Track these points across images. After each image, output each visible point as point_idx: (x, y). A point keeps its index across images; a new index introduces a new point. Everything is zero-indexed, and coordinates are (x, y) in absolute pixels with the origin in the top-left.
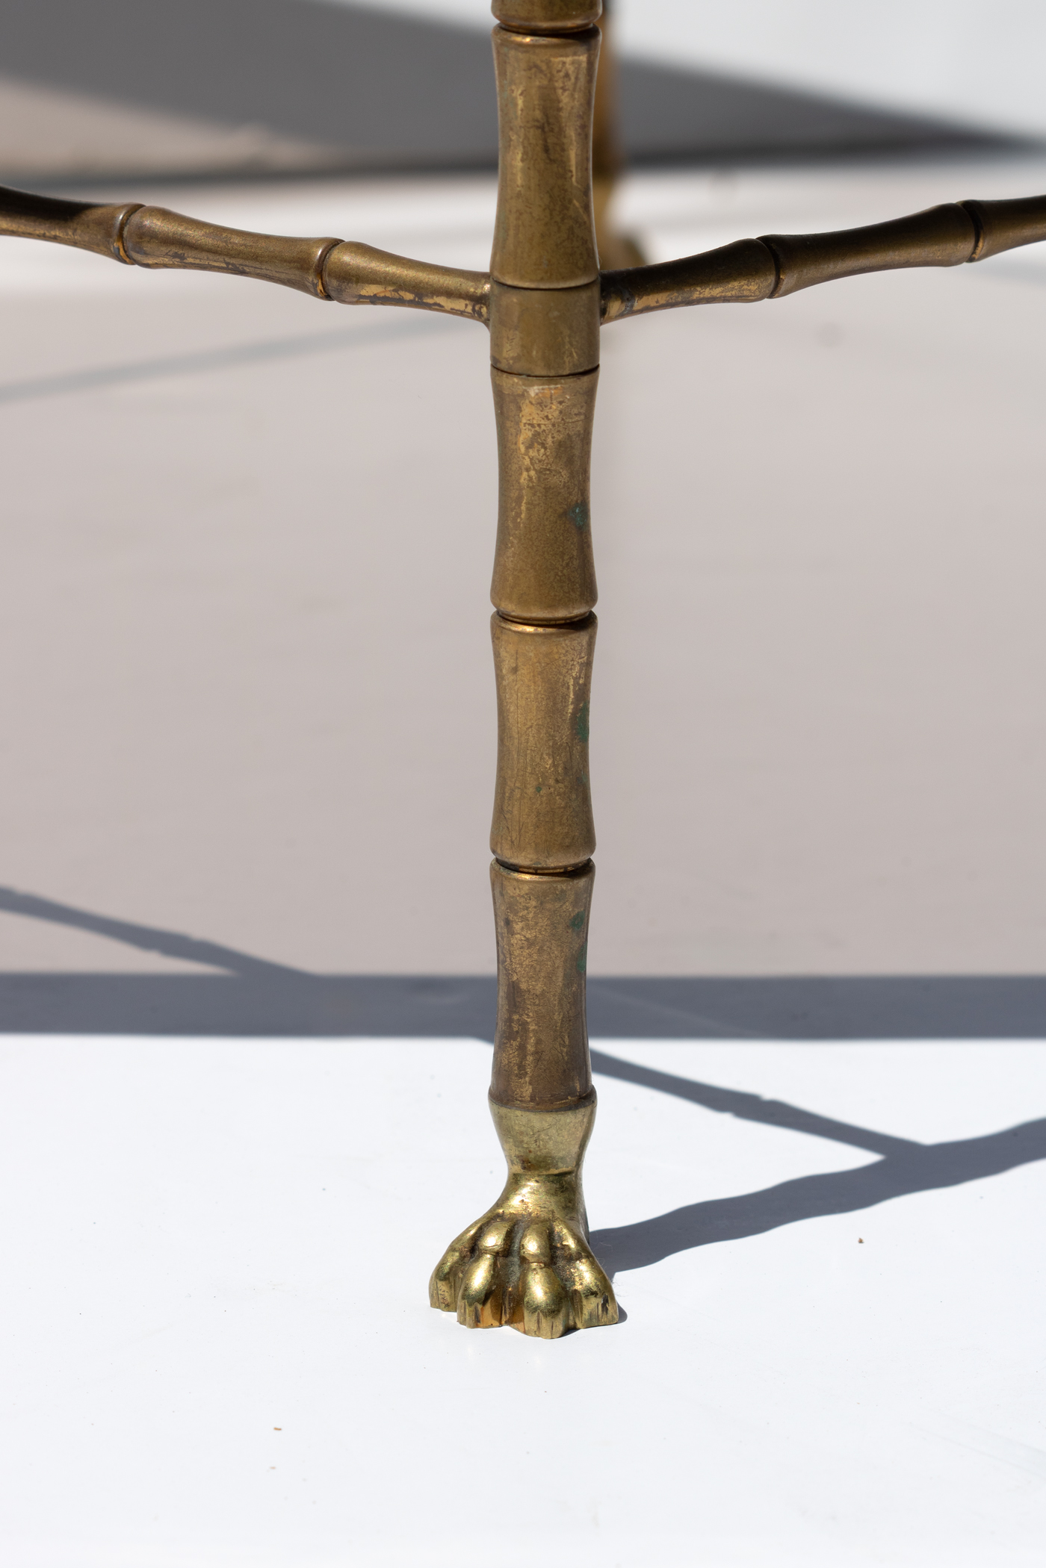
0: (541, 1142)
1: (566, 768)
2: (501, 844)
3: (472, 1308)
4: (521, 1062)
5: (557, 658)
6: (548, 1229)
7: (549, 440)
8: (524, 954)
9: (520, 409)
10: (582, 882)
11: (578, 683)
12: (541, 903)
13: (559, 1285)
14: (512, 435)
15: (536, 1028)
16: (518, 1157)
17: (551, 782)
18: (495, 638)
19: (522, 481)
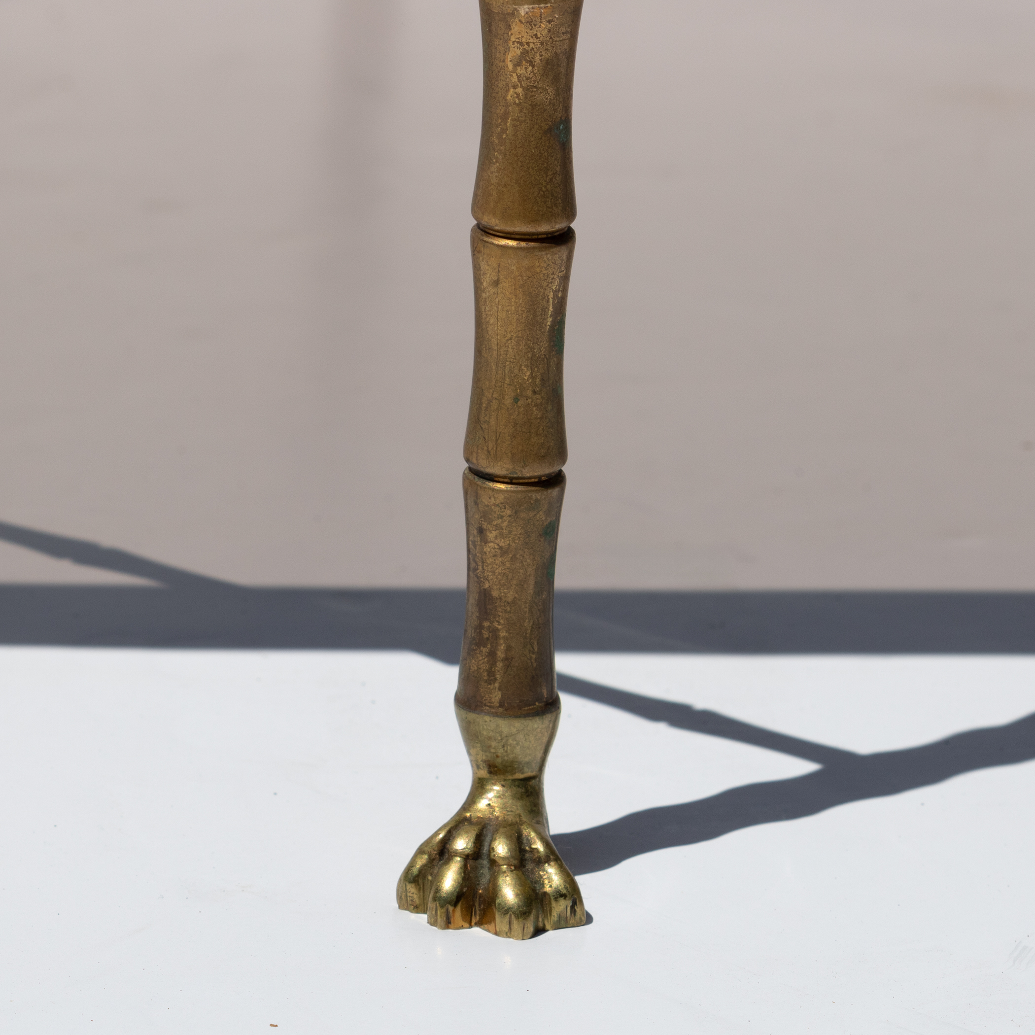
0: (509, 747)
1: (543, 380)
2: (477, 453)
3: (444, 910)
4: (491, 668)
5: (538, 271)
6: (517, 833)
7: (537, 58)
8: (497, 562)
9: (509, 27)
10: (555, 492)
11: (557, 296)
12: (516, 513)
13: (529, 887)
14: (500, 52)
15: (507, 634)
16: (485, 761)
17: (529, 393)
18: (475, 251)
19: (509, 97)
